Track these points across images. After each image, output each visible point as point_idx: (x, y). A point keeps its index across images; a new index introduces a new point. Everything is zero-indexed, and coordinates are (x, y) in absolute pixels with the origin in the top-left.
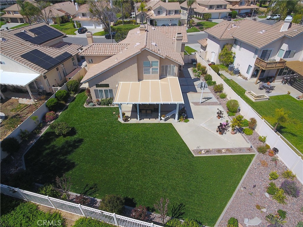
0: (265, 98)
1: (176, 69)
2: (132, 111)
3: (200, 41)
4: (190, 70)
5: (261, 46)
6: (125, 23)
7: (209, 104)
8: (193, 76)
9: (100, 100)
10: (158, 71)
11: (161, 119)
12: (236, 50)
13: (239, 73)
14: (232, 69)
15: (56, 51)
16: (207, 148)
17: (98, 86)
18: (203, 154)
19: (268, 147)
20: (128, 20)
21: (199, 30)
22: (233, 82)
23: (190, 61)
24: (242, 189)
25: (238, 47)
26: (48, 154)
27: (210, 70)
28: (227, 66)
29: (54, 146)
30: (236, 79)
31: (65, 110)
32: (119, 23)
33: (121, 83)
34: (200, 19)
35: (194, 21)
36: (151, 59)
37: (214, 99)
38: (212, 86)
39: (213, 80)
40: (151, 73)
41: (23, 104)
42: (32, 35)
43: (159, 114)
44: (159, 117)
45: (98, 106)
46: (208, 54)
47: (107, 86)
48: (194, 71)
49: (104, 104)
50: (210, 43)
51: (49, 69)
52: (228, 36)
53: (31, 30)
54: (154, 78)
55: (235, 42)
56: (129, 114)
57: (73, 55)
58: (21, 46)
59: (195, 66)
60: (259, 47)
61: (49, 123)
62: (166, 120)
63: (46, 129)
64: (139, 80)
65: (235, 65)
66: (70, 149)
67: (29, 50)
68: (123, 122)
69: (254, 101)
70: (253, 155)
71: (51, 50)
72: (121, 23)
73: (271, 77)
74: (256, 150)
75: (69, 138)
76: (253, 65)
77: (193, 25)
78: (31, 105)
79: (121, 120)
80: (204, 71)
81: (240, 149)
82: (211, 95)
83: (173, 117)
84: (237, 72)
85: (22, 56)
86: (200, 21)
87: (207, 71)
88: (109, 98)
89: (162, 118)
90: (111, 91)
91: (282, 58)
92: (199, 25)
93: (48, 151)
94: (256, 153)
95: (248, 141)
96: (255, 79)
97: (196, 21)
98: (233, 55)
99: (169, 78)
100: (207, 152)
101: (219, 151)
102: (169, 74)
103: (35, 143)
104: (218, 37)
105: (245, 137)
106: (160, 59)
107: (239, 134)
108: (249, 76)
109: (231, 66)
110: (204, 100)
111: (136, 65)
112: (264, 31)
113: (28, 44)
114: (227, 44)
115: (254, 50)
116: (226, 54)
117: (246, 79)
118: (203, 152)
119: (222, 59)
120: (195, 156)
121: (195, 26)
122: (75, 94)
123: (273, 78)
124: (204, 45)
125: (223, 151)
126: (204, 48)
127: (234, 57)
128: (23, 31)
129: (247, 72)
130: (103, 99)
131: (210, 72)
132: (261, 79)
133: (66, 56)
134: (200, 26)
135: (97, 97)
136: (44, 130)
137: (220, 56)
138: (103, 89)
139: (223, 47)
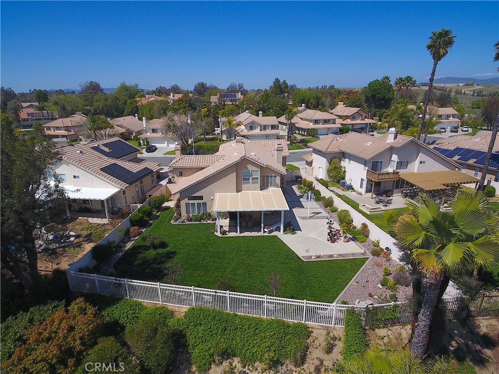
0: (381, 210)
1: (278, 180)
2: (229, 226)
3: (305, 157)
4: (295, 187)
5: (369, 157)
6: (207, 140)
7: (318, 218)
8: (298, 193)
9: (191, 215)
10: (259, 181)
11: (265, 232)
12: (346, 164)
13: (353, 189)
14: (344, 185)
15: (135, 166)
16: (318, 254)
17: (190, 198)
18: (314, 259)
19: (382, 250)
20: (211, 137)
21: (304, 147)
22: (346, 197)
23: (294, 179)
24: (355, 283)
25: (347, 160)
26: (139, 264)
27: (317, 184)
28: (338, 182)
29: (145, 257)
30: (349, 194)
31: (149, 227)
32: (199, 141)
33: (217, 195)
34: (304, 135)
35: (296, 138)
36: (250, 168)
37: (324, 213)
38: (321, 202)
39: (322, 196)
40: (251, 183)
41: (95, 224)
42: (107, 150)
43: (262, 225)
44: (262, 230)
45: (188, 223)
46: (314, 170)
47: (201, 198)
48: (299, 188)
49: (196, 221)
50: (315, 157)
51: (130, 184)
52: (334, 148)
53: (104, 145)
54: (255, 189)
55: (343, 155)
56: (227, 229)
57: (154, 171)
58: (99, 160)
59: (300, 183)
60: (367, 158)
61: (132, 239)
62: (270, 232)
63: (131, 244)
64: (238, 191)
65: (348, 180)
66: (164, 259)
67: (107, 164)
68: (220, 235)
69: (369, 213)
70: (368, 258)
71: (130, 164)
72: (202, 140)
73: (388, 191)
74: (370, 254)
75: (160, 251)
76: (365, 178)
77: (295, 141)
78: (104, 224)
79: (218, 234)
80: (310, 186)
81: (353, 254)
82: (320, 210)
83: (278, 229)
84: (350, 188)
85: (101, 169)
86: (304, 137)
87: (314, 187)
88: (201, 213)
89: (265, 230)
90: (204, 204)
91: (395, 169)
92: (302, 141)
93: (139, 261)
94: (371, 257)
95: (362, 247)
96: (370, 195)
97: (299, 137)
98: (343, 169)
99: (271, 189)
100: (317, 257)
101: (331, 256)
102: (271, 185)
103: (122, 255)
104: (323, 150)
105: (359, 245)
106: (261, 167)
107: (352, 242)
108: (363, 191)
109: (343, 181)
110: (313, 214)
111: (235, 174)
112: (371, 143)
113: (106, 158)
114: (335, 158)
115: (364, 162)
116: (335, 168)
117: (361, 194)
118: (313, 257)
119: (331, 175)
120: (304, 261)
121: (298, 142)
122: (158, 212)
123: (390, 192)
124: (309, 160)
125: (335, 256)
126: (310, 164)
127: (345, 172)
128: (96, 145)
129: (361, 187)
130: (194, 214)
131: (319, 187)
132: (378, 194)
133: (147, 172)
134: (304, 143)
135: (188, 212)
136: (129, 245)
137: (329, 171)
138: (196, 202)
139: (331, 161)
